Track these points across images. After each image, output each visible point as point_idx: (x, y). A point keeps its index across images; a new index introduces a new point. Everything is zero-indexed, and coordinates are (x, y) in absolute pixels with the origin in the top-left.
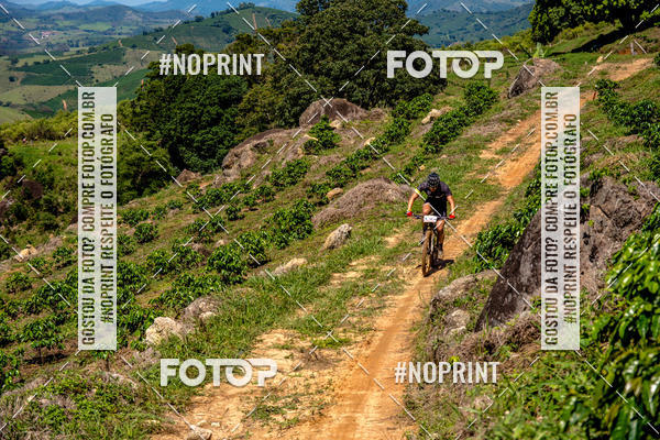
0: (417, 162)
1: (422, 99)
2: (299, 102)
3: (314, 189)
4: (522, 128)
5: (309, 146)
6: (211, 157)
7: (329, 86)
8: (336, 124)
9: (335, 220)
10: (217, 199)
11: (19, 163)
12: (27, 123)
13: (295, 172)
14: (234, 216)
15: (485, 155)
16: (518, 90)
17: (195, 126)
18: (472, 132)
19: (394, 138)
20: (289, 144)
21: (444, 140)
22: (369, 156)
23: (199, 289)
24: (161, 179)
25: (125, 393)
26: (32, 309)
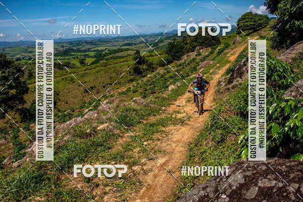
0: (215, 57)
1: (216, 46)
2: (194, 47)
3: (197, 63)
4: (235, 50)
5: (196, 55)
6: (179, 58)
7: (200, 44)
8: (201, 51)
9: (201, 68)
10: (180, 65)
11: (147, 61)
12: (149, 54)
13: (194, 60)
14: (183, 68)
15: (228, 55)
16: (234, 43)
17: (176, 52)
18: (226, 51)
19: (212, 53)
20: (193, 55)
21: (220, 53)
22: (207, 56)
23: (177, 80)
24: (171, 62)
25: (166, 98)
26: (150, 85)
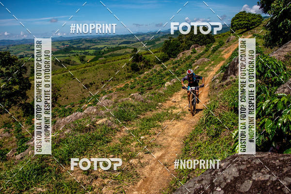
0: (210, 55)
1: (211, 44)
2: (190, 46)
3: (192, 60)
4: (229, 48)
5: (191, 53)
6: (175, 56)
7: (195, 42)
8: (196, 49)
9: (196, 65)
10: (176, 63)
11: (144, 58)
12: (146, 52)
13: (189, 57)
14: (179, 65)
15: (222, 53)
16: (228, 41)
17: (172, 50)
18: (220, 49)
19: (206, 51)
20: (188, 53)
21: (215, 51)
22: (202, 54)
23: (173, 77)
24: (167, 59)
25: (162, 94)
26: (147, 81)
